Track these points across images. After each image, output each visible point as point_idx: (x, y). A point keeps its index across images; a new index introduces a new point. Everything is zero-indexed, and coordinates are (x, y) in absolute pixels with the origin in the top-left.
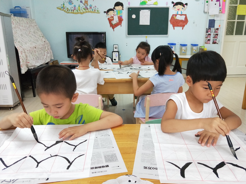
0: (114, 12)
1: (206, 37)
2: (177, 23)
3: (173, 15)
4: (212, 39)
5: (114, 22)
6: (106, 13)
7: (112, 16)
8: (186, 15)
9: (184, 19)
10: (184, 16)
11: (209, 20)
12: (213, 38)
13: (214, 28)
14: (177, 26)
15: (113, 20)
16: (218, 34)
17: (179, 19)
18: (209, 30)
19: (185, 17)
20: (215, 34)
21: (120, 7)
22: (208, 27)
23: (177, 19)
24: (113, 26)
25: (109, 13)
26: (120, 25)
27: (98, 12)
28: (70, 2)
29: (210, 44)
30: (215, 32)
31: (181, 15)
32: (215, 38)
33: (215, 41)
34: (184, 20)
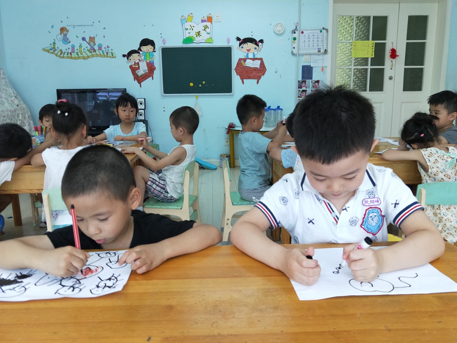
0: (139, 56)
1: (299, 95)
2: (247, 73)
3: (240, 60)
5: (140, 72)
6: (126, 58)
8: (261, 59)
9: (258, 66)
10: (259, 62)
11: (303, 66)
14: (248, 79)
17: (251, 67)
18: (304, 83)
21: (149, 48)
22: (300, 79)
23: (247, 65)
24: (140, 79)
25: (131, 57)
26: (151, 77)
27: (113, 57)
28: (66, 40)
31: (254, 59)
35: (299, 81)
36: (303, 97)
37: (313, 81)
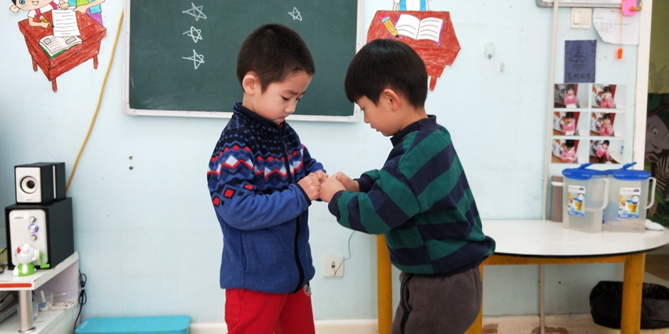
1: (558, 128)
3: (380, 14)
4: (585, 139)
5: (55, 44)
7: (43, 11)
8: (445, 16)
9: (435, 37)
10: (439, 23)
11: (567, 42)
12: (593, 133)
13: (590, 85)
15: (50, 30)
16: (614, 114)
17: (414, 37)
18: (571, 92)
19: (444, 25)
20: (599, 116)
22: (560, 79)
23: (400, 33)
24: (53, 65)
26: (91, 60)
29: (576, 162)
30: (598, 102)
31: (421, 15)
32: (599, 134)
33: (601, 149)
34: (437, 40)
35: (556, 87)
36: (568, 133)
37: (596, 87)
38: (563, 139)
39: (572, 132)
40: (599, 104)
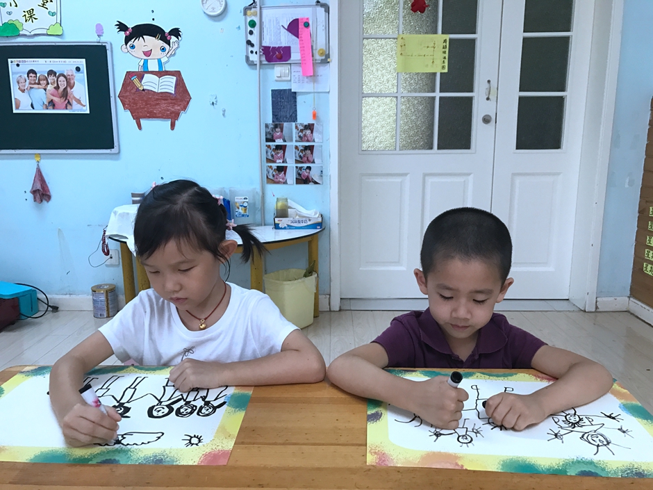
1: (270, 157)
2: (147, 104)
3: (129, 75)
4: (291, 164)
8: (177, 74)
9: (171, 90)
10: (174, 79)
11: (272, 90)
12: (297, 161)
13: (294, 124)
14: (149, 117)
16: (313, 146)
17: (156, 90)
18: (278, 130)
19: (177, 81)
22: (270, 120)
23: (145, 88)
29: (285, 183)
30: (300, 137)
31: (160, 74)
32: (302, 162)
33: (305, 173)
34: (173, 92)
36: (278, 161)
37: (298, 126)
38: (274, 165)
39: (281, 161)
40: (301, 139)
